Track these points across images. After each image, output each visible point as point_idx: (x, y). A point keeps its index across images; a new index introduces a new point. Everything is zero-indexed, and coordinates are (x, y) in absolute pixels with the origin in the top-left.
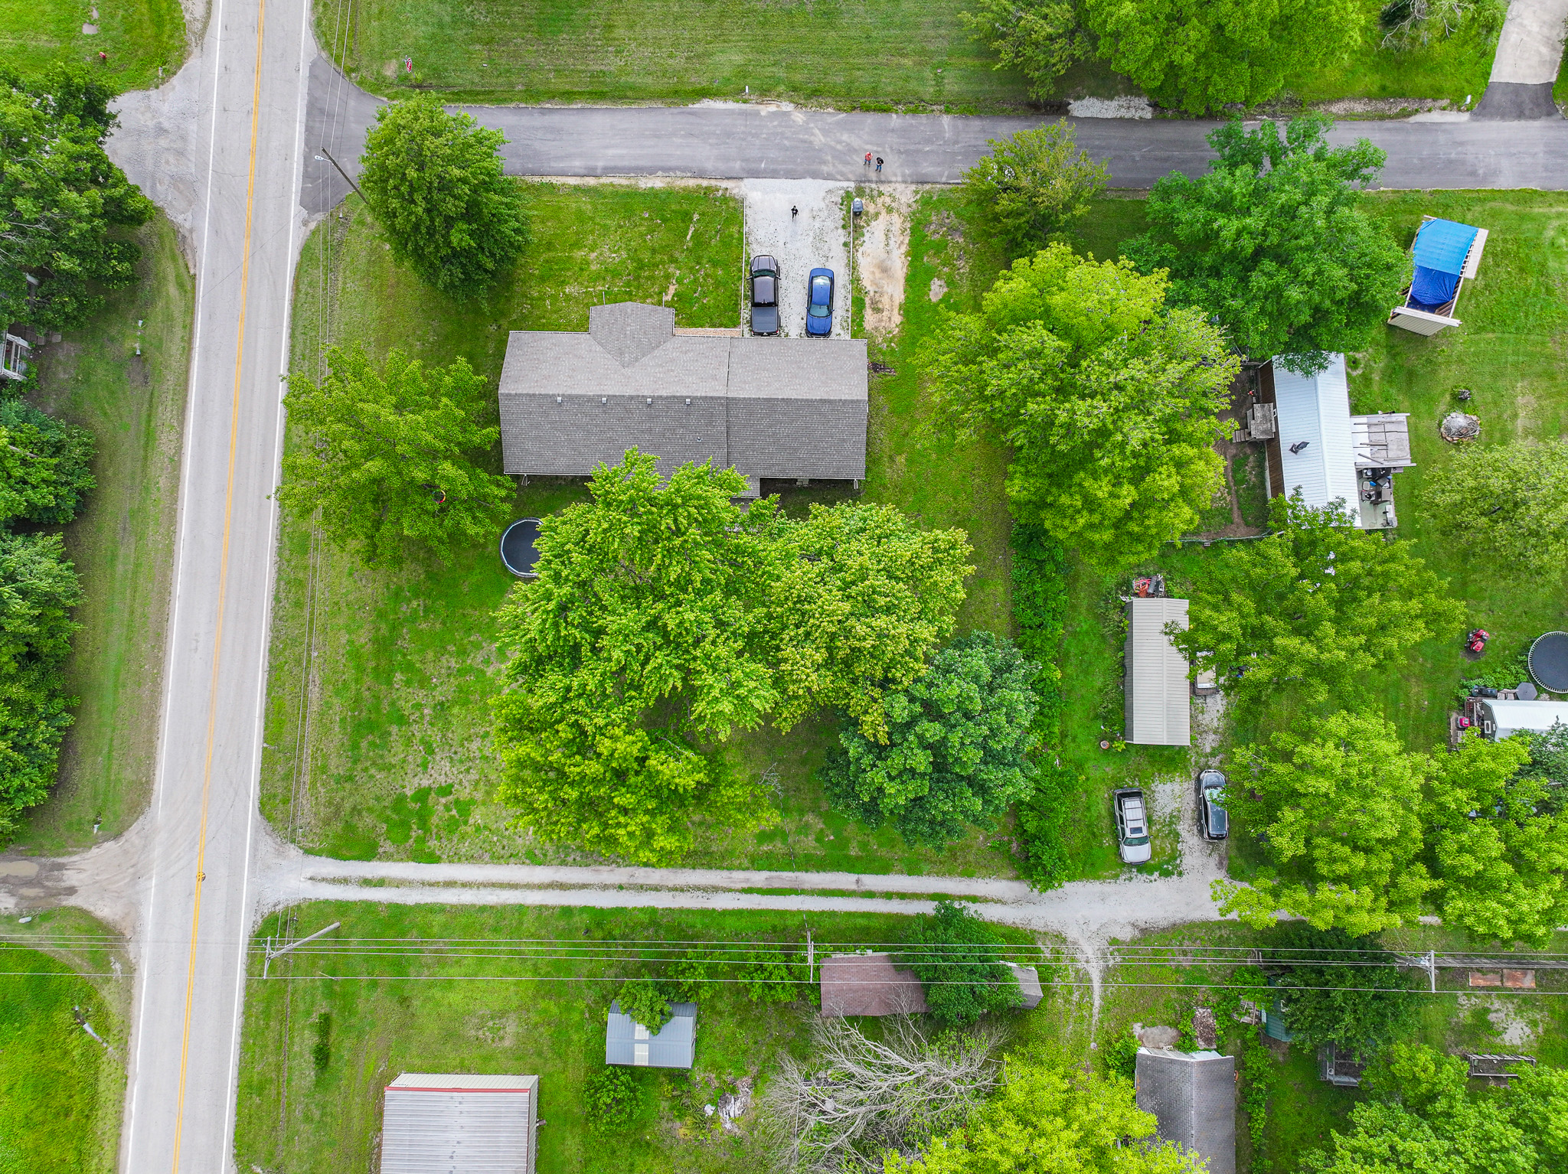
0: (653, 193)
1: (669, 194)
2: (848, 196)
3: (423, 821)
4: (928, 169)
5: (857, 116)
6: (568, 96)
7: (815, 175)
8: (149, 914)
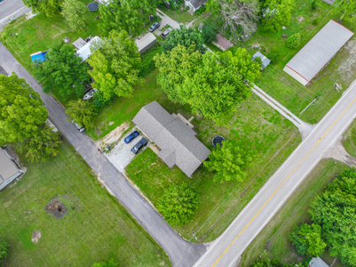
0: (138, 185)
1: (135, 182)
2: (107, 152)
3: (273, 117)
4: (90, 144)
5: (90, 165)
6: (134, 221)
7: (108, 161)
8: (334, 141)
